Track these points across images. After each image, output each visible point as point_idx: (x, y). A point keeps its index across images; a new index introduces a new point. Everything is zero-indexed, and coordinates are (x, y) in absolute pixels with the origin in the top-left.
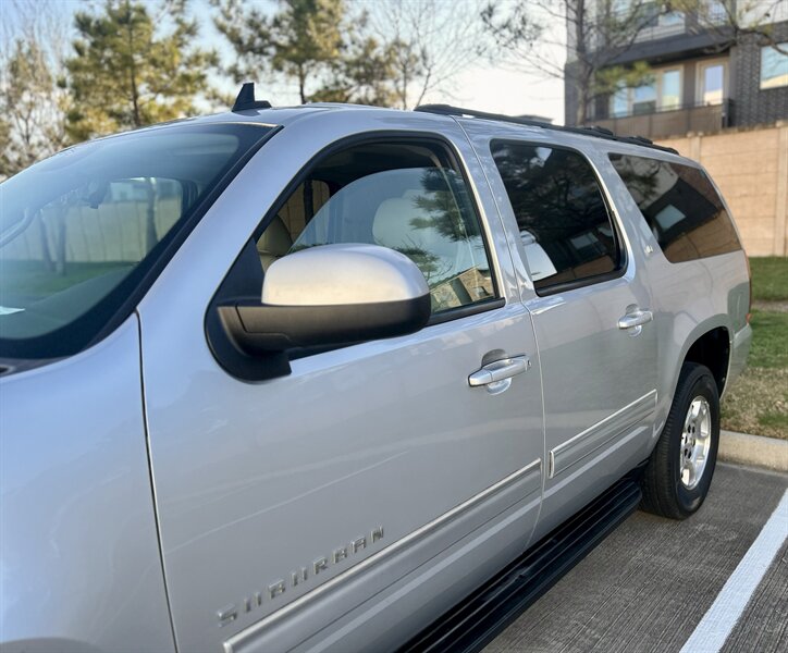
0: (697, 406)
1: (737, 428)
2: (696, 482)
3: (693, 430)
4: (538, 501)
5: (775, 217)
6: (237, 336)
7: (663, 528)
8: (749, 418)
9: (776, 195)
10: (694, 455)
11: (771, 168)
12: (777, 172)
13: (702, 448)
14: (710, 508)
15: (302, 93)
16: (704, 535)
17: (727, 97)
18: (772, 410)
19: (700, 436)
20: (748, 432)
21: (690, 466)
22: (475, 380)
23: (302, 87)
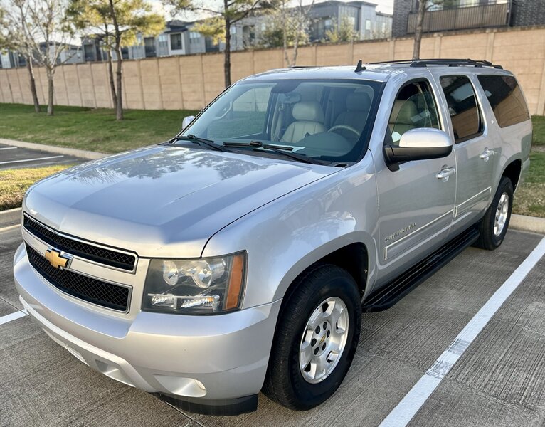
0: (503, 197)
2: (499, 233)
3: (501, 209)
5: (540, 89)
6: (390, 157)
7: (483, 253)
8: (524, 207)
10: (499, 220)
11: (540, 55)
12: (544, 59)
13: (503, 217)
14: (504, 246)
18: (536, 204)
19: (502, 212)
20: (523, 214)
21: (497, 226)
22: (440, 176)
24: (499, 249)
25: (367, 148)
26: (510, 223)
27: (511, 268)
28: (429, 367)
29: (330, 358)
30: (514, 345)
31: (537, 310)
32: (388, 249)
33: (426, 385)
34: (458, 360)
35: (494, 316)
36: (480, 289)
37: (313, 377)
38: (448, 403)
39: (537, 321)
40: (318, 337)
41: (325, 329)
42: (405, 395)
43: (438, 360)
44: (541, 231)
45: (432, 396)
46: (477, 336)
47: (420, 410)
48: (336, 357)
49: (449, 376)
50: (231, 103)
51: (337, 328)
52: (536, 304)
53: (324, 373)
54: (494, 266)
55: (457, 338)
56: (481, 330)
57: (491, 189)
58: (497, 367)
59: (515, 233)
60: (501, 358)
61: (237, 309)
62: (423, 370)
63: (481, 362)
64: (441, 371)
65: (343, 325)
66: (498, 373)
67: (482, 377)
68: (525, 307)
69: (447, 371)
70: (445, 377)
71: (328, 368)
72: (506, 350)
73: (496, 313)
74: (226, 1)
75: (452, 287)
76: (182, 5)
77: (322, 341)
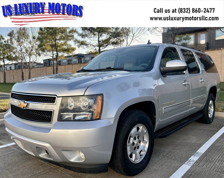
0: (211, 102)
1: (218, 111)
2: (211, 117)
3: (211, 107)
6: (163, 71)
7: (205, 125)
8: (220, 109)
9: (221, 66)
10: (210, 111)
12: (221, 61)
13: (212, 110)
16: (213, 126)
17: (206, 42)
19: (211, 108)
20: (220, 112)
21: (210, 114)
22: (184, 84)
23: (99, 38)
24: (212, 123)
25: (153, 67)
27: (217, 130)
28: (186, 162)
29: (141, 154)
32: (164, 109)
33: (185, 168)
34: (198, 159)
35: (212, 144)
36: (205, 136)
37: (134, 160)
38: (195, 174)
40: (136, 142)
41: (138, 139)
42: (175, 171)
43: (190, 159)
45: (188, 171)
46: (206, 151)
47: (183, 176)
48: (144, 153)
49: (195, 165)
50: (99, 61)
51: (144, 140)
53: (139, 160)
54: (210, 129)
55: (197, 152)
56: (207, 149)
57: (206, 96)
58: (216, 161)
60: (217, 158)
61: (99, 119)
62: (183, 163)
63: (208, 160)
64: (191, 163)
65: (146, 139)
66: (216, 163)
67: (209, 164)
69: (194, 163)
70: (193, 165)
71: (140, 158)
72: (219, 156)
73: (213, 143)
74: (99, 42)
75: (193, 136)
76: (83, 43)
77: (137, 144)
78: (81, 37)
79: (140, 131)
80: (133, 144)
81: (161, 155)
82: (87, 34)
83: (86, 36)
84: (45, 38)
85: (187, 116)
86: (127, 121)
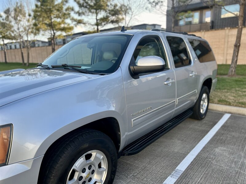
0: (204, 96)
1: (213, 102)
2: (204, 112)
3: (204, 101)
4: (174, 110)
5: (224, 53)
6: (133, 71)
8: (216, 100)
9: (224, 48)
10: (203, 106)
11: (223, 40)
12: (225, 42)
13: (205, 105)
14: (206, 118)
15: (96, 19)
16: (205, 123)
17: (211, 20)
18: (221, 99)
20: (216, 103)
21: (202, 109)
22: (165, 83)
23: (96, 17)
24: (204, 120)
25: (119, 66)
26: (209, 107)
27: (209, 129)
30: (206, 173)
31: (220, 151)
32: (134, 121)
34: (175, 182)
35: (198, 155)
36: (192, 140)
39: (219, 158)
41: (89, 169)
43: (164, 182)
44: (224, 111)
46: (188, 167)
51: (101, 168)
52: (220, 148)
54: (201, 128)
55: (177, 168)
56: (190, 163)
57: (197, 91)
59: (212, 112)
60: (198, 181)
61: (4, 164)
65: (104, 166)
68: (214, 149)
72: (202, 176)
73: (199, 153)
74: (97, 20)
75: (179, 139)
76: (79, 22)
77: (87, 177)
78: (77, 15)
79: (92, 159)
80: (81, 178)
81: (131, 176)
82: (84, 11)
83: (83, 14)
84: (40, 16)
85: (171, 118)
86: (64, 155)
